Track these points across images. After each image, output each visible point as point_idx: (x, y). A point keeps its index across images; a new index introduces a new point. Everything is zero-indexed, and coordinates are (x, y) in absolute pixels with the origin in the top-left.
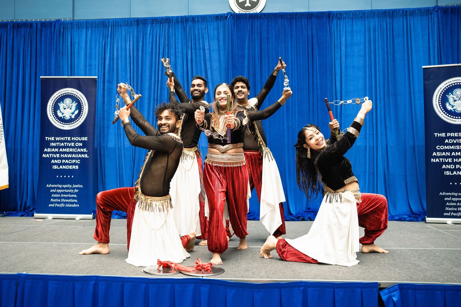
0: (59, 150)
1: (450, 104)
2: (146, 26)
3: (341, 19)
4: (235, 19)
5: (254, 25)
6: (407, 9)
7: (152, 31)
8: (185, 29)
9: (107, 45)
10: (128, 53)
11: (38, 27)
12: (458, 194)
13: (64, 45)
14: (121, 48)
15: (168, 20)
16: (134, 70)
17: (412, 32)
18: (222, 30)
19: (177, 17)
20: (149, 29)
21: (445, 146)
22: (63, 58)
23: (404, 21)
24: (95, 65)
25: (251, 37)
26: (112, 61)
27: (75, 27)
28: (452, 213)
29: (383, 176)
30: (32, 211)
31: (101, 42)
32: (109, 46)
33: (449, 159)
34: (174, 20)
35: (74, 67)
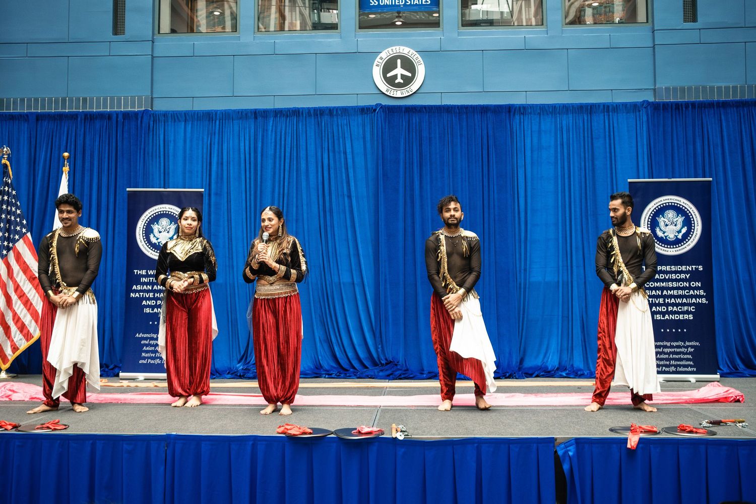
0: (152, 288)
1: (661, 230)
2: (267, 120)
3: (526, 114)
4: (386, 113)
5: (411, 121)
6: (609, 104)
7: (275, 127)
8: (319, 124)
9: (214, 144)
10: (242, 156)
11: (119, 119)
12: (670, 344)
13: (155, 144)
14: (233, 149)
15: (296, 113)
16: (250, 179)
17: (616, 134)
18: (369, 127)
19: (309, 109)
20: (271, 124)
21: (656, 283)
22: (152, 161)
23: (606, 119)
24: (197, 172)
25: (407, 137)
26: (220, 166)
27: (170, 120)
28: (664, 368)
29: (579, 321)
30: (113, 369)
31: (205, 140)
32: (216, 146)
33: (660, 299)
34: (304, 113)
35: (169, 174)
